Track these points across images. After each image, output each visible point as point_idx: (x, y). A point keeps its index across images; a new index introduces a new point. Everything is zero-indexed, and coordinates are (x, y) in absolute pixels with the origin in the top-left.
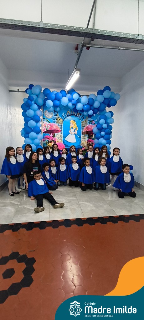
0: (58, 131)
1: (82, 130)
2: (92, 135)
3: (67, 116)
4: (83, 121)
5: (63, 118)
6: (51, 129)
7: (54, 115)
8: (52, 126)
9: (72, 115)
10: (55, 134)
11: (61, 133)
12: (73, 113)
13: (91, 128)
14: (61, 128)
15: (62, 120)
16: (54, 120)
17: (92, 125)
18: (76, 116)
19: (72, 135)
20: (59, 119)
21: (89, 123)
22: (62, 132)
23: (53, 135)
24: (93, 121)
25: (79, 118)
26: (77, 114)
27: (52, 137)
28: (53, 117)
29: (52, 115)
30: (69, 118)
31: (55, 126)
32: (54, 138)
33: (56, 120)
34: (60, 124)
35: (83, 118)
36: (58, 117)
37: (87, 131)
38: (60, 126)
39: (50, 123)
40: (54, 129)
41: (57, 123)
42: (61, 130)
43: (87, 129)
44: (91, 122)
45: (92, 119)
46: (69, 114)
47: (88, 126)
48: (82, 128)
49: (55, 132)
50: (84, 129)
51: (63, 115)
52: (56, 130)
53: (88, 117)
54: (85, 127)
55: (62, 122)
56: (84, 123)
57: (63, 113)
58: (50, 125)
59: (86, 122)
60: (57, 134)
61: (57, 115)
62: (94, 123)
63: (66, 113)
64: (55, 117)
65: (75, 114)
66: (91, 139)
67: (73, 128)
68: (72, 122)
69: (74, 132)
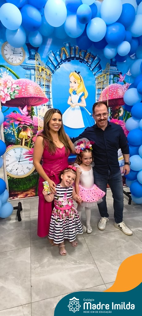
0: (39, 100)
1: (96, 99)
2: (117, 108)
3: (62, 60)
4: (99, 74)
5: (50, 65)
6: (24, 96)
7: (27, 56)
8: (25, 87)
9: (73, 58)
10: (34, 107)
11: (49, 107)
12: (75, 54)
13: (116, 92)
14: (48, 93)
15: (49, 72)
16: (28, 72)
17: (118, 85)
18: (82, 61)
19: (76, 110)
20: (42, 70)
21: (112, 81)
22: (52, 103)
23: (28, 111)
24: (121, 76)
25: (90, 66)
26: (85, 54)
27: (28, 115)
28: (24, 62)
29: (21, 58)
30: (66, 66)
31: (33, 88)
32: (32, 117)
33: (32, 71)
34: (44, 83)
35: (100, 68)
36: (39, 64)
37: (107, 99)
38: (45, 86)
39: (18, 78)
40: (31, 94)
41: (37, 78)
42: (47, 98)
43: (109, 94)
44: (117, 77)
45: (118, 70)
46: (66, 57)
47: (109, 89)
48: (97, 93)
49: (32, 104)
50: (101, 94)
51: (52, 59)
52: (35, 97)
53: (111, 65)
54: (104, 90)
55: (49, 78)
56: (103, 80)
57: (51, 53)
58: (18, 85)
59: (105, 78)
60: (39, 109)
61: (36, 58)
62: (123, 80)
63: (58, 53)
64: (29, 64)
65: (81, 57)
66: (116, 118)
67: (76, 94)
68: (74, 77)
69: (79, 102)
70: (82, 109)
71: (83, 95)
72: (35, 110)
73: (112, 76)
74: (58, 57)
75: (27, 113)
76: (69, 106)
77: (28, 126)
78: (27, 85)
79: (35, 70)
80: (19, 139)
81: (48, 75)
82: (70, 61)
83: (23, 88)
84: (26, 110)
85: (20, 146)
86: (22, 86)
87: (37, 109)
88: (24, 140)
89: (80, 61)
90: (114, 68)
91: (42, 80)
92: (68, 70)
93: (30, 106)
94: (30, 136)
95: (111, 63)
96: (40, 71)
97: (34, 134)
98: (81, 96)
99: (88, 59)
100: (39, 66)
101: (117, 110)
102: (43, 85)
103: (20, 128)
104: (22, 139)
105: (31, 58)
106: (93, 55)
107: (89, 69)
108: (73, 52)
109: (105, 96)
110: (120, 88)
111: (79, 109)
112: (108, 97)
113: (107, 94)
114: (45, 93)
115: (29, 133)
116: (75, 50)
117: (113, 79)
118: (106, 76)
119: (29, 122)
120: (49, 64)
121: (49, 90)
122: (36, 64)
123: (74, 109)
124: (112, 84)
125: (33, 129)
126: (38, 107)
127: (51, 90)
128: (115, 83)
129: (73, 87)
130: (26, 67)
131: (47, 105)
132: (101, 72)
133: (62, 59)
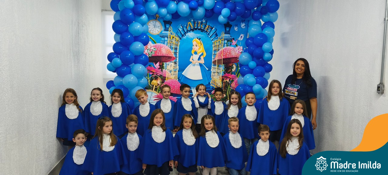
0: (168, 58)
1: (213, 57)
2: (231, 65)
4: (216, 40)
6: (158, 55)
7: (163, 29)
9: (196, 29)
10: (164, 63)
11: (175, 63)
12: (198, 27)
13: (230, 53)
15: (178, 39)
16: (163, 39)
17: (231, 47)
18: (202, 31)
19: (196, 66)
20: (173, 37)
21: (226, 45)
22: (177, 61)
23: (160, 65)
24: (234, 41)
25: (209, 34)
26: (205, 26)
27: (159, 69)
28: (161, 33)
29: (159, 30)
30: (190, 34)
31: (165, 50)
32: (162, 70)
33: (166, 39)
34: (174, 46)
35: (217, 35)
36: (171, 34)
37: (221, 58)
38: (174, 49)
39: (155, 43)
40: (163, 54)
41: (169, 43)
42: (174, 57)
43: (223, 55)
44: (230, 41)
45: (231, 37)
46: (191, 28)
47: (224, 50)
48: (213, 53)
49: (163, 60)
50: (217, 55)
51: (181, 30)
52: (166, 56)
53: (225, 33)
54: (219, 51)
55: (177, 43)
56: (218, 44)
57: (180, 26)
58: (155, 48)
59: (220, 43)
60: (168, 65)
61: (169, 30)
62: (235, 44)
63: (185, 26)
64: (164, 34)
65: (202, 28)
66: (229, 73)
67: (197, 54)
68: (196, 42)
69: (198, 60)
70: (201, 65)
71: (202, 54)
72: (164, 65)
73: (226, 41)
74: (185, 29)
75: (159, 67)
76: (191, 62)
77: (159, 76)
78: (161, 47)
79: (168, 38)
80: (151, 85)
81: (177, 41)
82: (194, 31)
83: (158, 50)
84: (158, 65)
85: (151, 90)
86: (158, 48)
87: (166, 65)
88: (154, 86)
89: (201, 31)
90: (228, 35)
91: (172, 45)
92: (192, 37)
93: (162, 62)
94: (159, 84)
95: (225, 32)
96: (172, 39)
97: (163, 82)
98: (200, 56)
99: (207, 30)
100: (171, 35)
101: (231, 67)
102: (173, 48)
103: (153, 78)
104: (153, 86)
105: (166, 30)
106: (211, 27)
107: (208, 36)
108: (196, 25)
109: (220, 55)
110: (233, 49)
111: (198, 65)
112: (222, 56)
113: (222, 54)
114: (173, 53)
115: (159, 81)
116: (198, 23)
117: (227, 43)
118: (221, 41)
119: (160, 73)
120: (179, 33)
121: (177, 51)
122: (169, 33)
123: (194, 65)
124: (226, 47)
125: (162, 79)
126: (167, 63)
127: (178, 51)
128: (228, 46)
129: (194, 49)
130: (162, 36)
131: (174, 62)
132: (217, 38)
133: (188, 30)
